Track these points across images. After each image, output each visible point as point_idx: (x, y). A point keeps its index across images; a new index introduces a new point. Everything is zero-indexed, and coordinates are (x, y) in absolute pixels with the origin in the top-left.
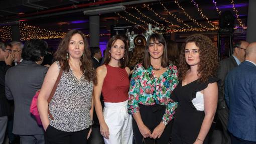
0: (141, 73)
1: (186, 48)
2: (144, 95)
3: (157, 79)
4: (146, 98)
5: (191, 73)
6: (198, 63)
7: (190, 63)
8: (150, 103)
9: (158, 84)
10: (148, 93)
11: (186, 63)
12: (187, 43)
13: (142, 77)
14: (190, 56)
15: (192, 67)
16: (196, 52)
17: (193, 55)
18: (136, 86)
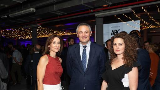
1: (114, 42)
5: (118, 60)
6: (123, 53)
7: (117, 53)
11: (114, 52)
12: (115, 38)
14: (117, 48)
15: (118, 56)
16: (121, 45)
17: (119, 47)
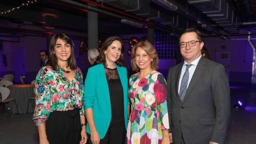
0: (52, 77)
2: (62, 101)
3: (71, 83)
4: (64, 103)
8: (70, 109)
9: (73, 88)
10: (66, 98)
13: (55, 82)
18: (46, 93)
